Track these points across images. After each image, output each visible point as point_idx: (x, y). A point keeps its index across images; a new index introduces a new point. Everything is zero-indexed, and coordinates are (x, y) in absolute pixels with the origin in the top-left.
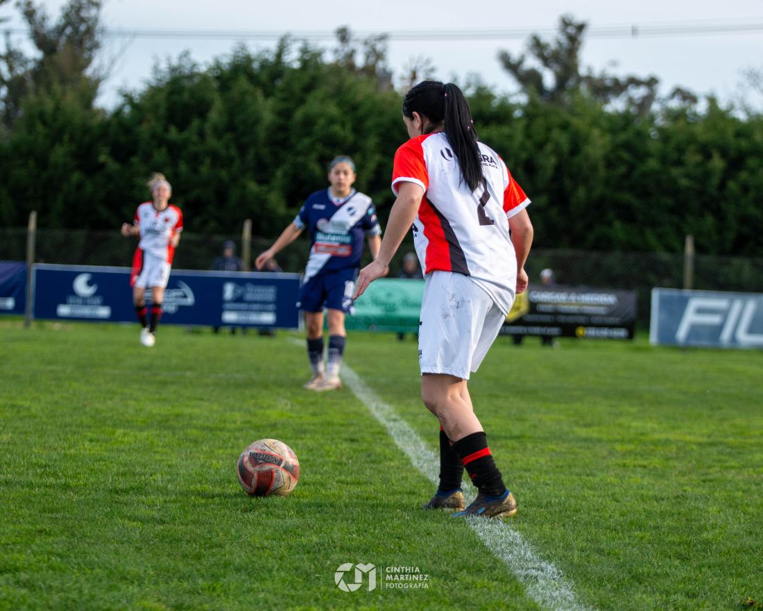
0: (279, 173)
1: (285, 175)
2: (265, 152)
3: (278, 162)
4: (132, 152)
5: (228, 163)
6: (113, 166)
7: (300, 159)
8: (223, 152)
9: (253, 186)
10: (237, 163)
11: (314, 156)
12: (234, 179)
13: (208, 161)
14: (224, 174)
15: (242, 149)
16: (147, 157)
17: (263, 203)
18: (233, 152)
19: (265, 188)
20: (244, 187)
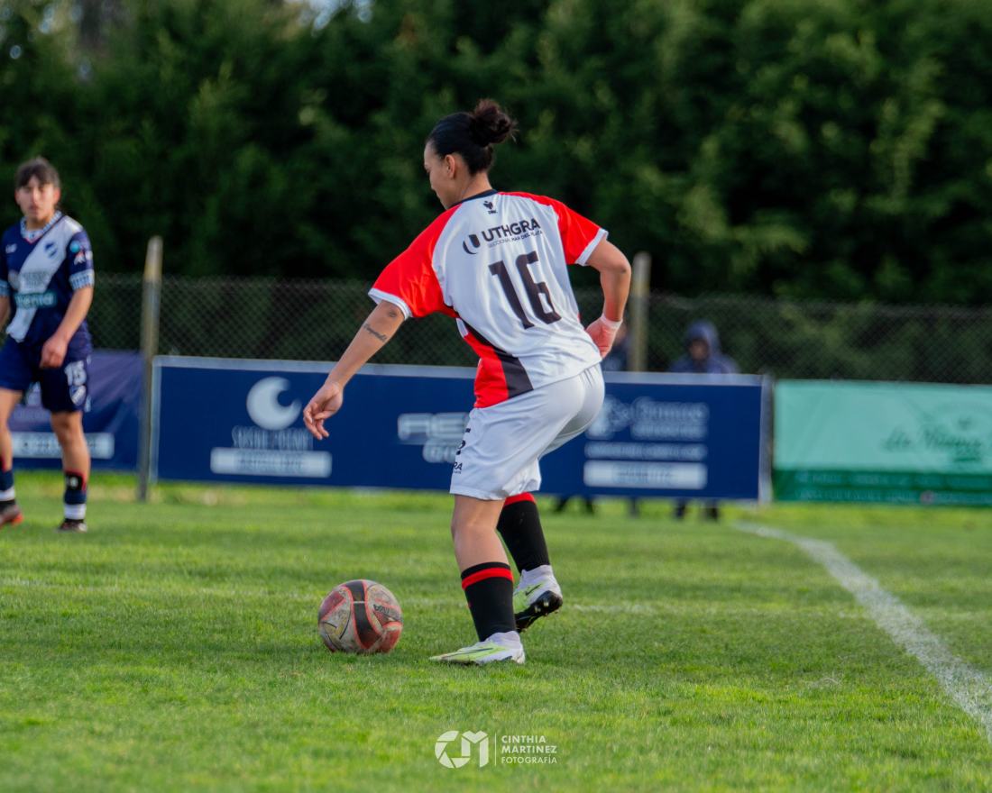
0: (710, 146)
1: (724, 151)
2: (678, 99)
3: (707, 123)
4: (376, 103)
5: (594, 123)
6: (333, 134)
7: (757, 114)
8: (581, 100)
9: (650, 177)
10: (614, 122)
11: (788, 107)
12: (606, 161)
13: (547, 119)
14: (583, 148)
15: (626, 92)
16: (410, 113)
17: (671, 213)
18: (604, 97)
19: (677, 181)
20: (629, 179)
